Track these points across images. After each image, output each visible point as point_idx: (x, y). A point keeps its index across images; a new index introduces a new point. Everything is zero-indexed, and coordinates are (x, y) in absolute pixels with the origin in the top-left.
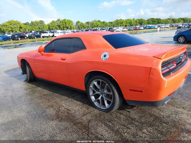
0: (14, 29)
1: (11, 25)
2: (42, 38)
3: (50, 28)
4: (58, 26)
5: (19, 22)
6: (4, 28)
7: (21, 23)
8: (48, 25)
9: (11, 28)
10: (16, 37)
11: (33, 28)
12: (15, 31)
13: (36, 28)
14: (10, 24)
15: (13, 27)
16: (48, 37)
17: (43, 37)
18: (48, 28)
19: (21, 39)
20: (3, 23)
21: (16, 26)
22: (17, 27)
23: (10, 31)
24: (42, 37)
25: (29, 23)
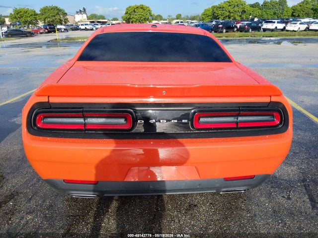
0: (232, 14)
1: (229, 8)
2: (262, 32)
3: (294, 14)
4: (312, 9)
5: (242, 3)
6: (219, 12)
7: (247, 4)
8: (292, 8)
9: (229, 11)
10: (220, 27)
11: (264, 13)
12: (232, 18)
13: (268, 13)
14: (230, 6)
15: (232, 11)
16: (272, 30)
17: (265, 30)
18: (290, 14)
19: (227, 32)
20: (220, 4)
21: (236, 9)
22: (238, 11)
23: (226, 16)
24: (262, 30)
25: (259, 4)
